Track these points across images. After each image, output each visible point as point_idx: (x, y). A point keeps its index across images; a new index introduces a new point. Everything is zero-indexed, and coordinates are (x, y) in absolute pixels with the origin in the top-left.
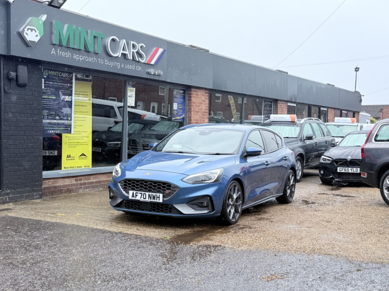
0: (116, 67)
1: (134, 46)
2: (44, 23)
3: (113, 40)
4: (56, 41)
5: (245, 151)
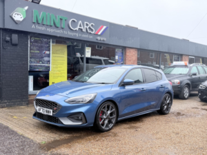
0: (75, 36)
1: (87, 25)
3: (73, 21)
5: (122, 82)
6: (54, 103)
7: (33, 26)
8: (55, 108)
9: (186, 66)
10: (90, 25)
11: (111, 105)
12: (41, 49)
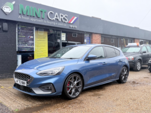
0: (53, 24)
2: (14, 5)
3: (51, 13)
5: (87, 57)
6: (28, 75)
7: (20, 17)
8: (29, 80)
9: (138, 46)
10: (64, 16)
11: (78, 76)
12: (26, 34)
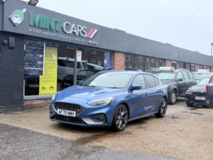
0: (69, 39)
1: (80, 28)
2: (25, 13)
3: (67, 24)
4: (32, 23)
5: (131, 86)
6: (77, 105)
7: (30, 29)
8: (78, 110)
10: (82, 28)
11: (123, 106)
